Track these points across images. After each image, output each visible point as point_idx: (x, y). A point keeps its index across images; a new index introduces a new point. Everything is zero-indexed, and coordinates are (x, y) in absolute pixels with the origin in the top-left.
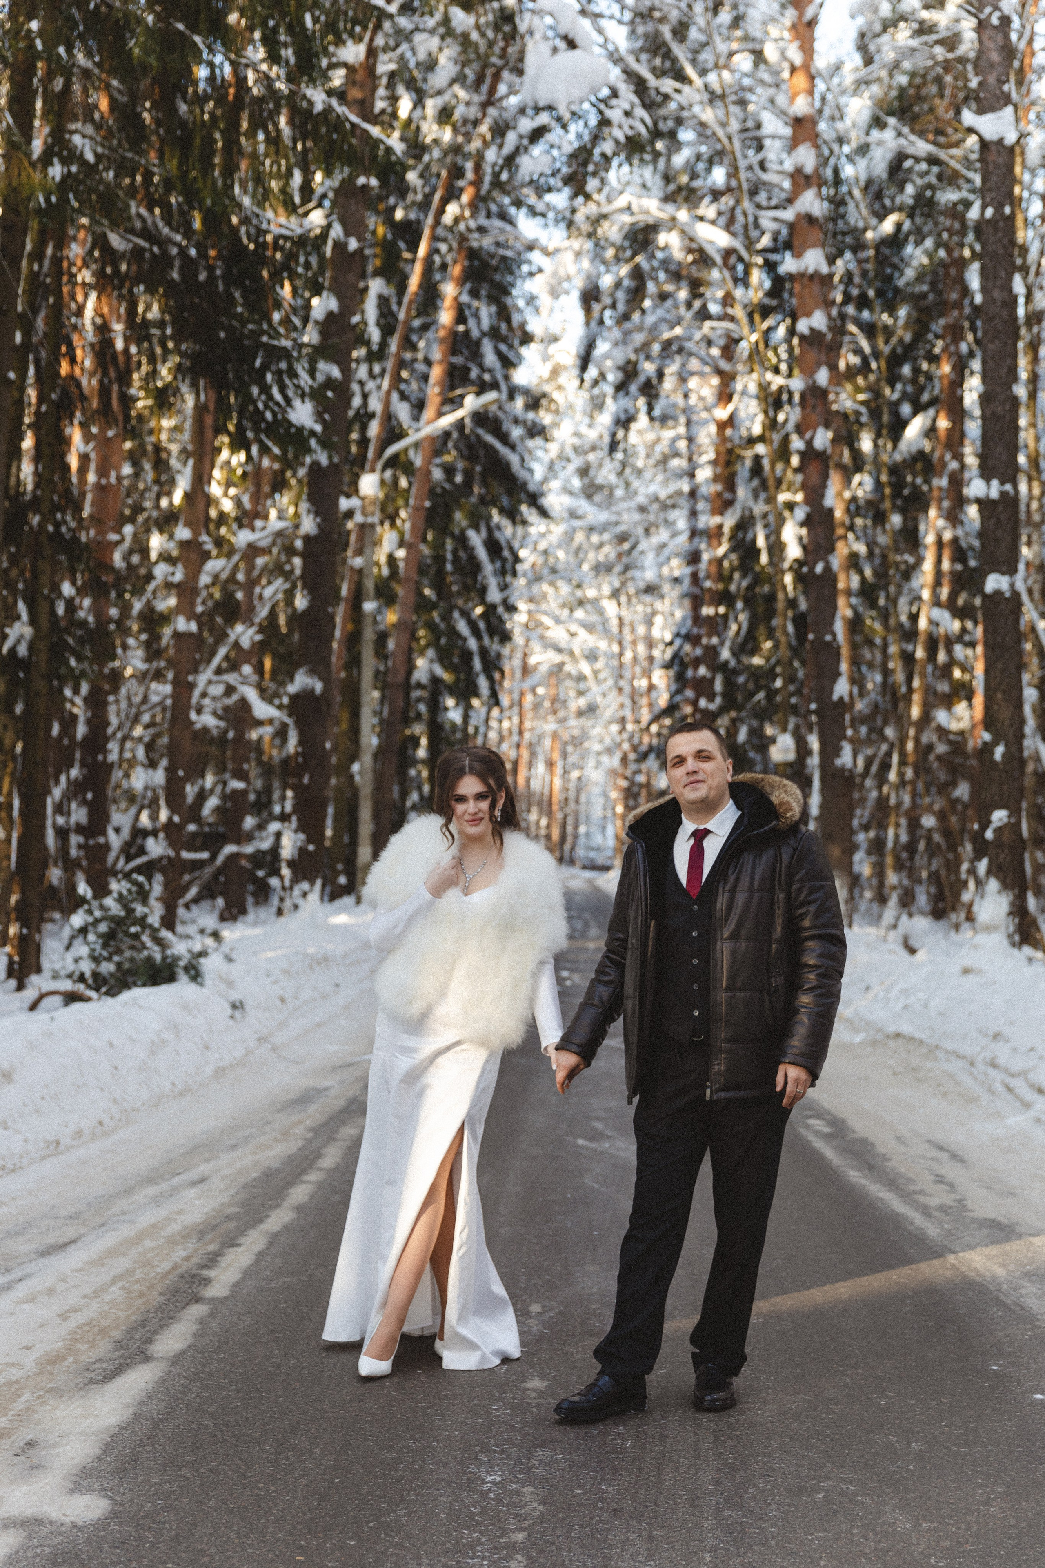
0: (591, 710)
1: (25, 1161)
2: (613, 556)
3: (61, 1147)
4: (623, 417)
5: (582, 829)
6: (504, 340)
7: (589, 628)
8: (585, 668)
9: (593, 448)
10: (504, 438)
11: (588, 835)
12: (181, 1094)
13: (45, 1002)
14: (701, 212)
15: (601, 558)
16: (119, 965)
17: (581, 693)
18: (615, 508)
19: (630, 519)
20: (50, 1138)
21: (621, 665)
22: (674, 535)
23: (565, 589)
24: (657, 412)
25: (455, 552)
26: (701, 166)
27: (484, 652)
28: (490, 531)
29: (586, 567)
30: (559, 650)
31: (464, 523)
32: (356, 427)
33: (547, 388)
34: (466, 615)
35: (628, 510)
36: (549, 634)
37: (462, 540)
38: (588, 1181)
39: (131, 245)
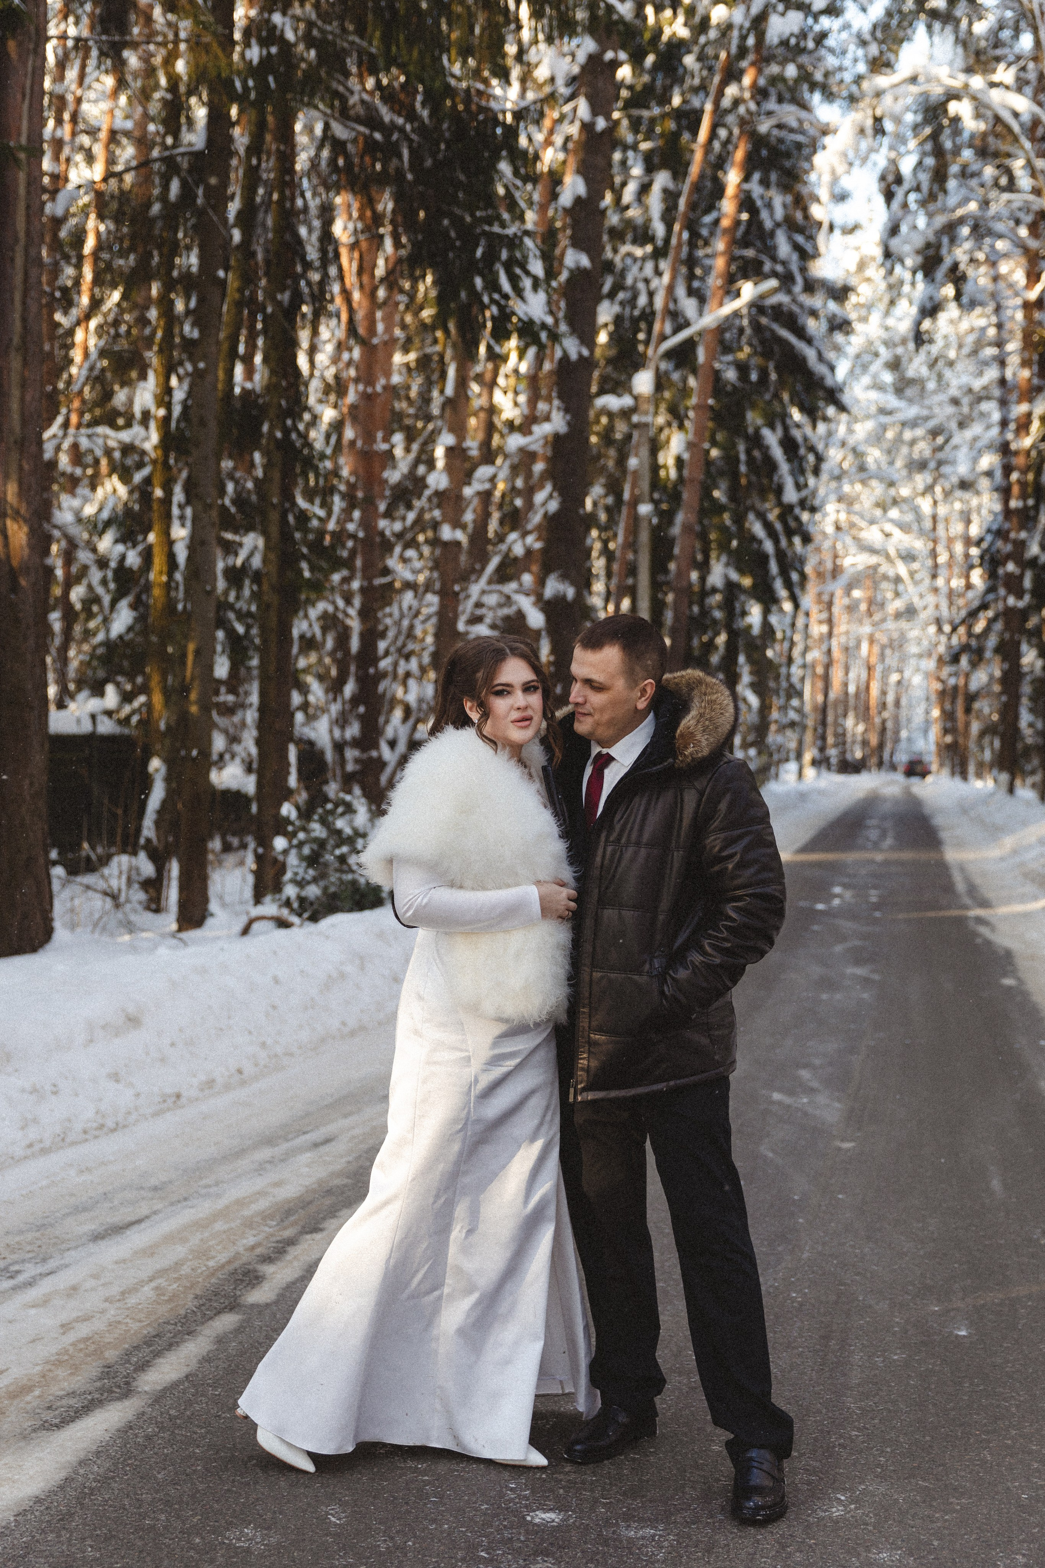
0: (910, 612)
1: (134, 1117)
2: (927, 453)
3: (183, 1100)
4: (929, 305)
5: (904, 734)
6: (801, 230)
7: (904, 527)
8: (902, 569)
9: (904, 342)
10: (801, 333)
11: (909, 740)
12: (353, 1034)
13: (256, 926)
14: (996, 78)
15: (916, 456)
16: (325, 889)
17: (897, 594)
18: (927, 402)
19: (944, 413)
20: (169, 1091)
21: (936, 566)
22: (988, 427)
23: (878, 489)
24: (965, 300)
25: (748, 452)
26: (1006, 34)
27: (781, 555)
28: (786, 429)
29: (899, 463)
30: (873, 551)
31: (759, 421)
32: (643, 325)
33: (853, 281)
34: (761, 516)
35: (940, 404)
36: (863, 535)
37: (756, 441)
38: (765, 1150)
39: (354, 134)
